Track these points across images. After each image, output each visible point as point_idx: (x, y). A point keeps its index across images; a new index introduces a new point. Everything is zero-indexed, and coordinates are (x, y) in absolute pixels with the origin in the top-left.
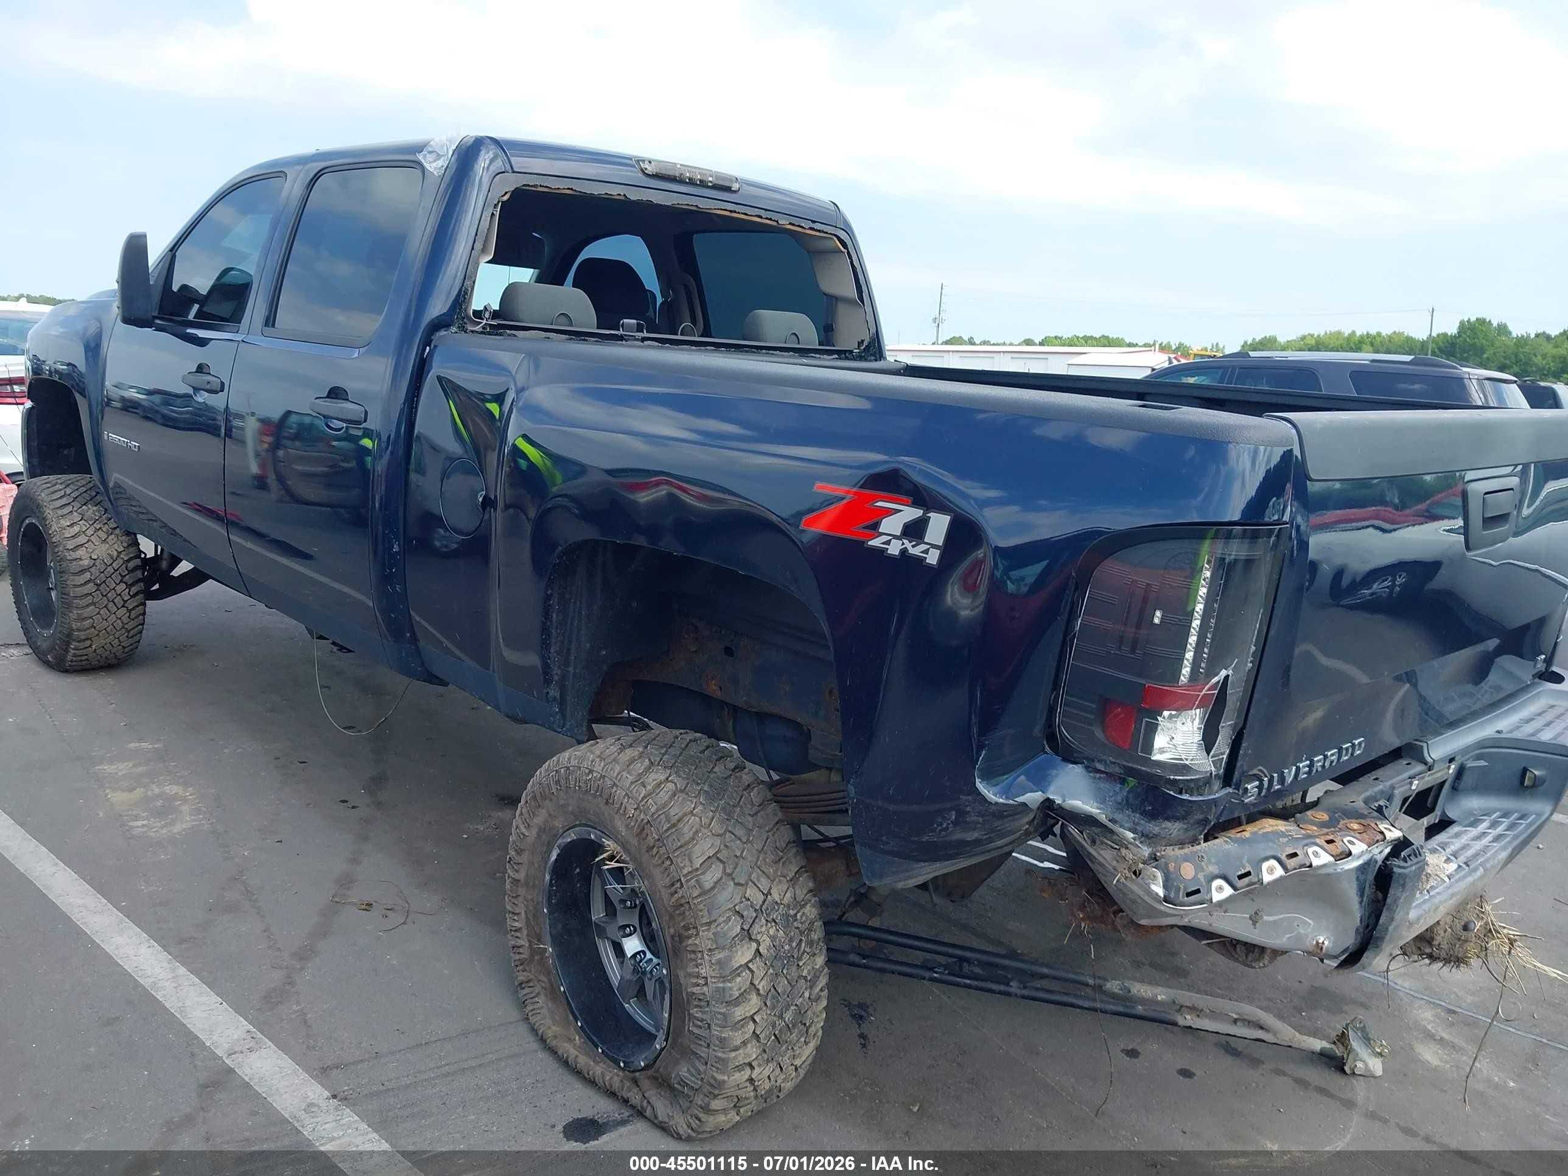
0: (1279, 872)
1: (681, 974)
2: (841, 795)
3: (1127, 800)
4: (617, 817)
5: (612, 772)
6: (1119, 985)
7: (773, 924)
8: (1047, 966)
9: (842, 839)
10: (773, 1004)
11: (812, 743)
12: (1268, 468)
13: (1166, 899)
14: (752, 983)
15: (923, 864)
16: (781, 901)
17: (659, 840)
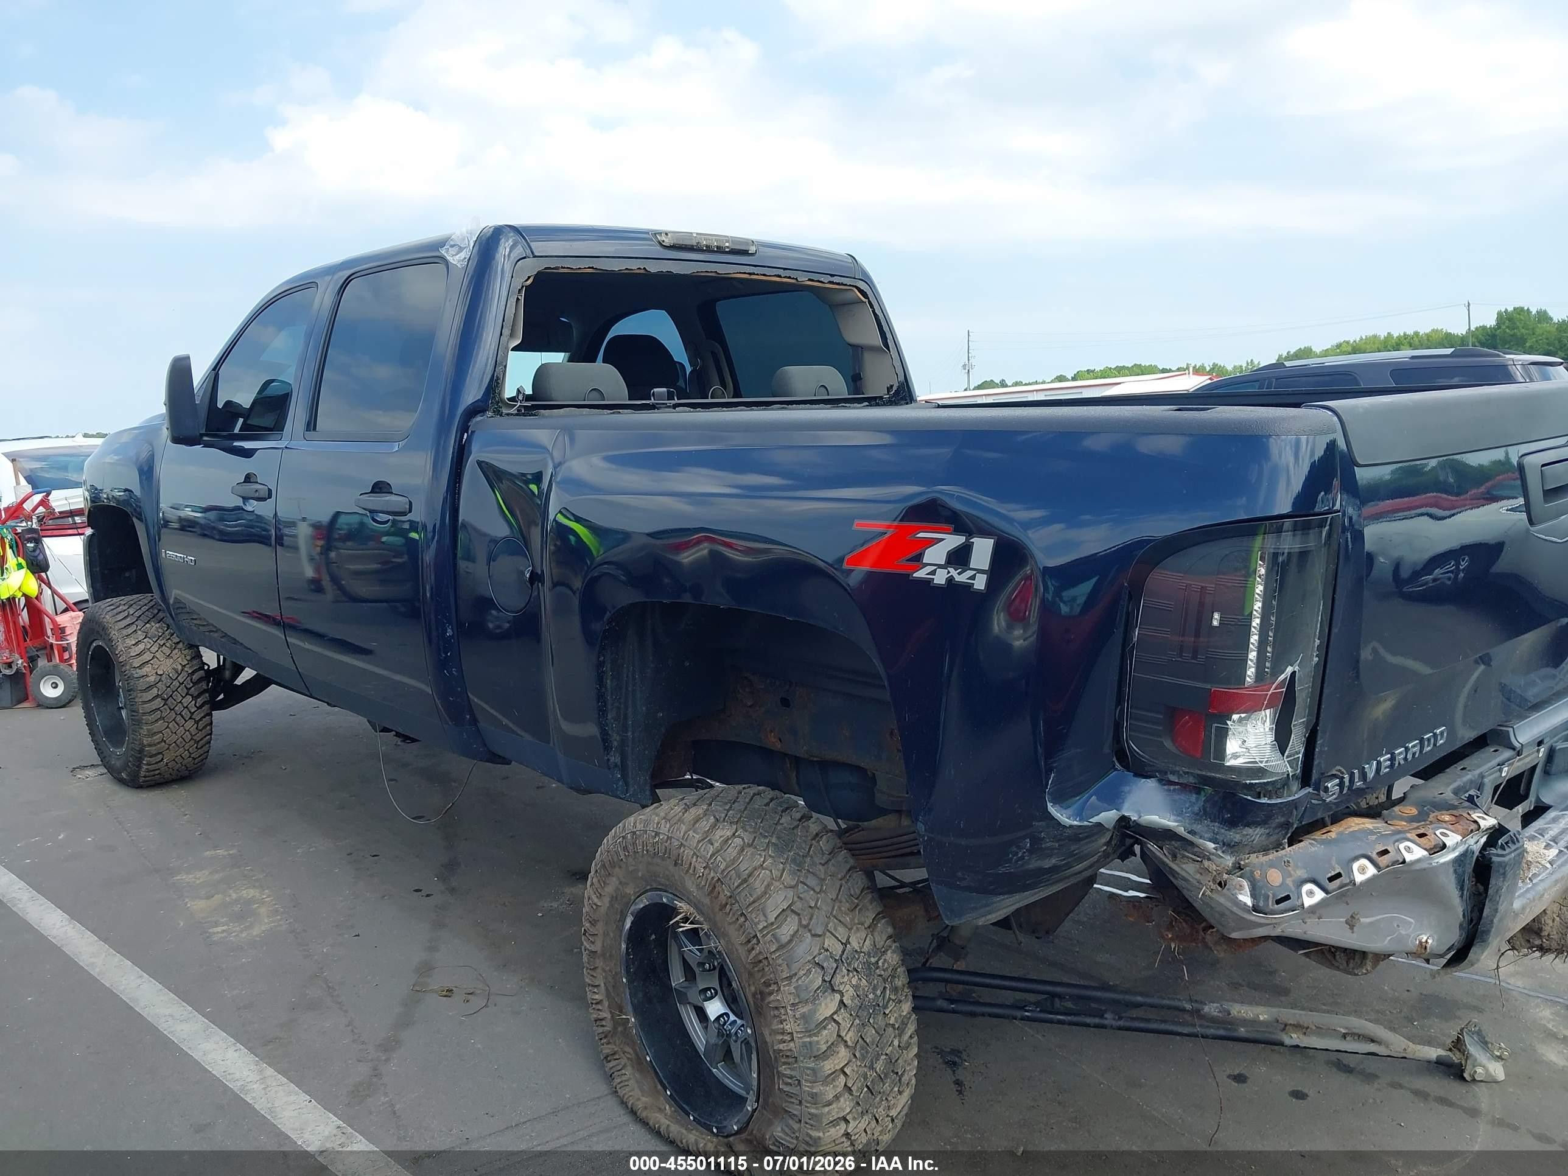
0: (1371, 871)
1: (766, 1032)
2: (912, 836)
3: (1205, 810)
4: (686, 878)
5: (678, 832)
6: (1217, 1007)
7: (855, 973)
8: (1141, 994)
9: (919, 884)
10: (862, 1055)
11: (877, 787)
12: (1312, 461)
13: (1256, 909)
14: (839, 1036)
15: (1002, 897)
16: (861, 948)
17: (731, 897)
